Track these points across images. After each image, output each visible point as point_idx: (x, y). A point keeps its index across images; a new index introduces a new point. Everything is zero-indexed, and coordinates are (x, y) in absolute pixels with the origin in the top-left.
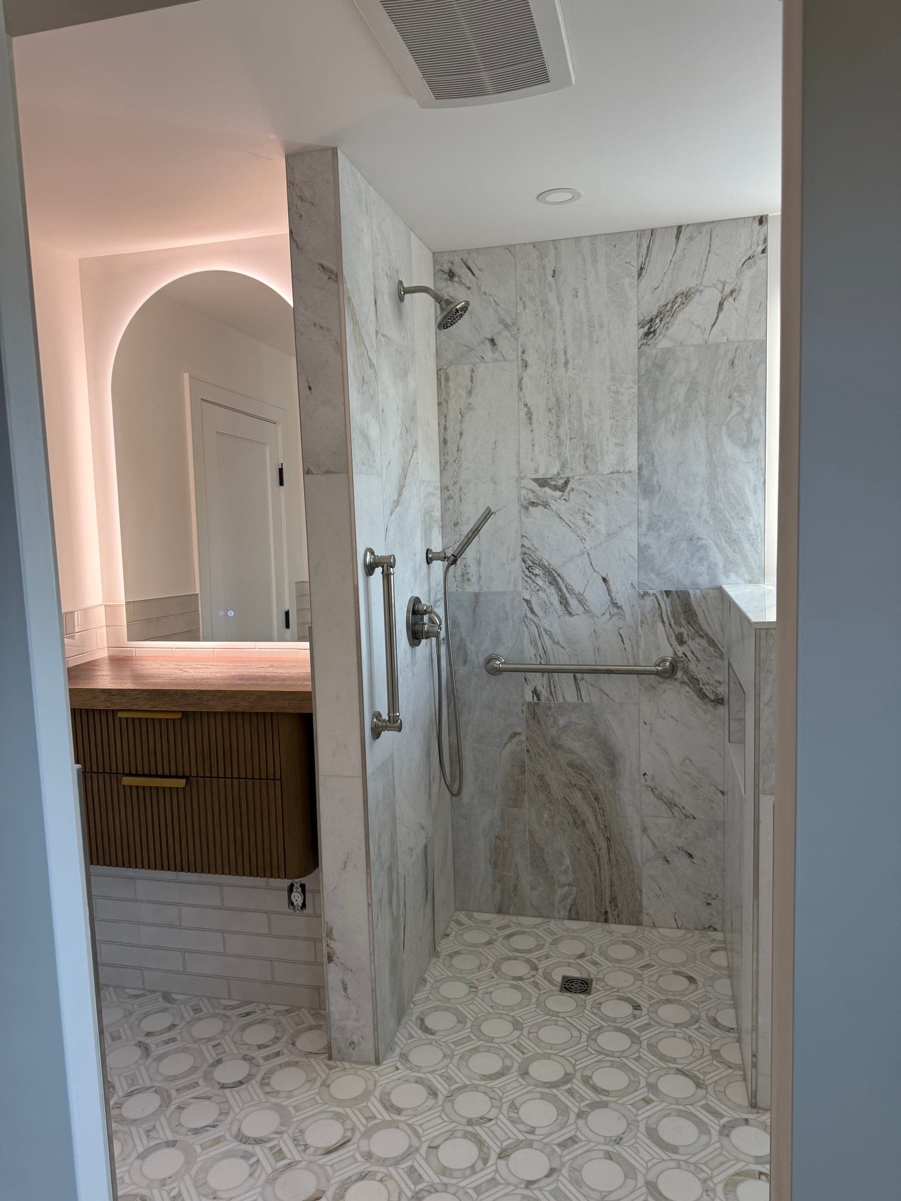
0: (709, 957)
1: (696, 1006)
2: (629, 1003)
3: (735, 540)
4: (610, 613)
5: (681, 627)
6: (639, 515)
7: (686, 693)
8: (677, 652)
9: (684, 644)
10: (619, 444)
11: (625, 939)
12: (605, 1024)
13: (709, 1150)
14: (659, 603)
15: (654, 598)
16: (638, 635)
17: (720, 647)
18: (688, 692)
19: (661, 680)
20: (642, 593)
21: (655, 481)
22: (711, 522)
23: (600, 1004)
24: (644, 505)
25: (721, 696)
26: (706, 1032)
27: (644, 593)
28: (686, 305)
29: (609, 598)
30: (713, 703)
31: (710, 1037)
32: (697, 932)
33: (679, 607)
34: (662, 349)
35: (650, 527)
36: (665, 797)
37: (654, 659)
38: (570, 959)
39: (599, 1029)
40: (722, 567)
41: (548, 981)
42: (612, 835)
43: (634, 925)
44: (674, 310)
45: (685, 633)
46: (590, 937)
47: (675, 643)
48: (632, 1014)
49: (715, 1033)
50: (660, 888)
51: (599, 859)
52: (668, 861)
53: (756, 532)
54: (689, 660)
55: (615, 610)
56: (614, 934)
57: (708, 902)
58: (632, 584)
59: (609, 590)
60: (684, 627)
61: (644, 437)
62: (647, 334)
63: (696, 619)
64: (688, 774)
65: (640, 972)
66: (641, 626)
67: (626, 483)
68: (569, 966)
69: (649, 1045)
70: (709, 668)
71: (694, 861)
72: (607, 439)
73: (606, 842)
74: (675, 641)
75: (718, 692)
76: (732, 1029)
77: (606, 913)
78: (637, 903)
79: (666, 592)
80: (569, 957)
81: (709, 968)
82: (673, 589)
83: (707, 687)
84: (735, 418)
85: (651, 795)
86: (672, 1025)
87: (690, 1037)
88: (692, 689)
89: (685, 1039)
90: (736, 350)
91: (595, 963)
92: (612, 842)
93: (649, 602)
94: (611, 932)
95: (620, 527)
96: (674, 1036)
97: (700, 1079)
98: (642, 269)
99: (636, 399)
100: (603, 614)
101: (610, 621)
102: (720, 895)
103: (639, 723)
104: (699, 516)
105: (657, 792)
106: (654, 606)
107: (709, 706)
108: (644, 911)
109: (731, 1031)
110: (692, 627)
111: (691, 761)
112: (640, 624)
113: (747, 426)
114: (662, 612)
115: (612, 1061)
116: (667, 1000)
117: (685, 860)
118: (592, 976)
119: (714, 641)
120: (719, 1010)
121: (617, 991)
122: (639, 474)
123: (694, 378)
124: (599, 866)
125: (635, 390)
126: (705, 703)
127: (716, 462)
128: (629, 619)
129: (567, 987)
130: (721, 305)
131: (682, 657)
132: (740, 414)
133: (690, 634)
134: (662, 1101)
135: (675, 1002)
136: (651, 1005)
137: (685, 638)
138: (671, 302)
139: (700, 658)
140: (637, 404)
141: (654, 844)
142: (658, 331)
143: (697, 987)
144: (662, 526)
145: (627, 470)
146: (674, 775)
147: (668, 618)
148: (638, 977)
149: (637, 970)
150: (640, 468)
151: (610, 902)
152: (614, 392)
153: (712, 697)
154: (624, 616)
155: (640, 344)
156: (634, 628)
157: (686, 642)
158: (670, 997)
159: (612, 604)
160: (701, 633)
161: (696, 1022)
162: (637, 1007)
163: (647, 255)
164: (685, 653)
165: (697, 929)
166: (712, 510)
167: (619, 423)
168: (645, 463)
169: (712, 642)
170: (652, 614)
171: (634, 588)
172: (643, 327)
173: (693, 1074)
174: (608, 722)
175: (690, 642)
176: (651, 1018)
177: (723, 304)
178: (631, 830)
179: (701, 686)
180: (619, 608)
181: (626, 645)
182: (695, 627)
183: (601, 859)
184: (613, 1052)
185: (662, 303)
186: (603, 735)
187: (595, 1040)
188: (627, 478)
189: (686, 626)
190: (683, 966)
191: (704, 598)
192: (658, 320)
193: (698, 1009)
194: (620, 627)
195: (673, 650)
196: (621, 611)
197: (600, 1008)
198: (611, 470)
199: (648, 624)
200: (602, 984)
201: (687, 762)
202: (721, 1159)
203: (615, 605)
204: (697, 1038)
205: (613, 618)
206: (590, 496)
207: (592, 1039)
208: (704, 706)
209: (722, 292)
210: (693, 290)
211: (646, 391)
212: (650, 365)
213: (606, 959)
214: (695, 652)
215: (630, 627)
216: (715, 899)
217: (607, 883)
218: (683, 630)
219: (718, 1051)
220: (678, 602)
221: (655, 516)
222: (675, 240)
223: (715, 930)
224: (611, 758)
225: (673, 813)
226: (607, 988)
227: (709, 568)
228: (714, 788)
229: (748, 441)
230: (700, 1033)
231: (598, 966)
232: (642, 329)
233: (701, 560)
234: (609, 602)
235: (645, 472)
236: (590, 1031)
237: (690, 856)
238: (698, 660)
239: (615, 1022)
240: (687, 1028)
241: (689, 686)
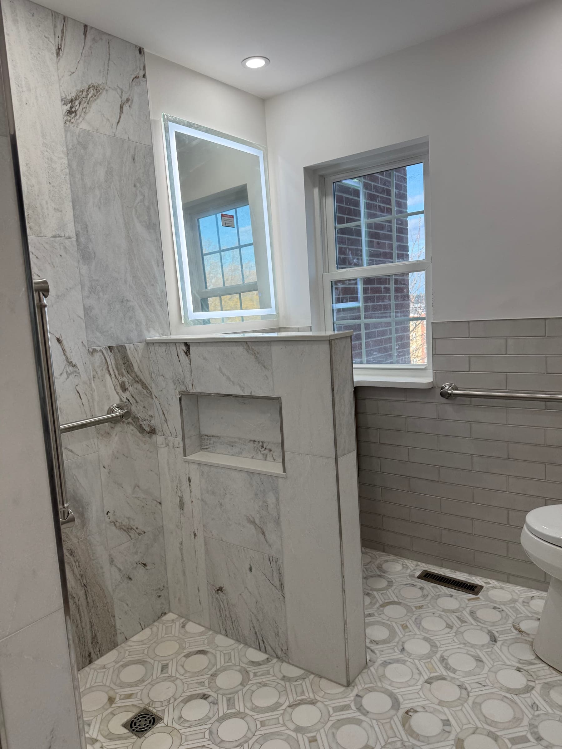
0: (187, 632)
1: (230, 664)
2: (196, 699)
3: (150, 302)
4: (67, 372)
5: (123, 377)
6: (82, 279)
7: (131, 431)
8: (122, 398)
9: (126, 391)
10: (58, 210)
11: (121, 663)
12: (209, 726)
13: (377, 729)
14: (105, 358)
15: (101, 354)
16: (93, 390)
17: (149, 388)
18: (132, 430)
19: (113, 425)
20: (92, 351)
21: (90, 248)
22: (134, 287)
23: (181, 717)
24: (84, 269)
25: (153, 428)
26: (261, 673)
27: (93, 350)
28: (97, 98)
29: (64, 358)
30: (149, 434)
31: (268, 673)
32: (156, 623)
33: (120, 359)
34: (84, 130)
35: (92, 290)
36: (124, 526)
37: (106, 409)
38: (107, 710)
39: (211, 733)
40: (144, 324)
41: (119, 740)
42: (88, 581)
43: (113, 649)
44: (88, 99)
45: (126, 380)
46: (95, 682)
47: (120, 391)
48: (210, 703)
49: (267, 669)
50: (128, 605)
51: (79, 609)
52: (130, 579)
53: (162, 296)
54: (131, 404)
55: (71, 369)
56: (106, 666)
57: (159, 595)
58: (82, 343)
59: (63, 350)
60: (125, 377)
61: (77, 207)
62: (70, 112)
63: (132, 369)
64: (138, 498)
65: (167, 675)
66: (94, 381)
67: (67, 247)
68: (115, 715)
69: (252, 710)
70: (144, 407)
71: (147, 568)
72: (47, 203)
73: (83, 589)
74: (120, 389)
75: (152, 425)
76: (268, 658)
77: (90, 655)
78: (113, 628)
79: (110, 347)
80: (104, 708)
81: (198, 638)
82: (114, 344)
83: (145, 422)
84: (139, 204)
85: (113, 528)
86: (240, 687)
87: (259, 683)
88: (135, 427)
89: (260, 687)
90: (135, 149)
91: (130, 696)
92: (88, 587)
93: (98, 357)
94: (104, 667)
95: (67, 289)
96: (253, 692)
97: (306, 699)
98: (59, 49)
99: (67, 170)
100: (61, 374)
101: (68, 380)
102: (166, 585)
103: (100, 469)
104: (126, 282)
105: (118, 524)
106: (102, 361)
107: (147, 438)
108: (118, 632)
109: (269, 660)
110: (130, 375)
111: (139, 487)
112: (92, 379)
113: (148, 212)
114: (108, 366)
115: (256, 741)
116: (211, 675)
117: (141, 569)
118: (142, 706)
119: (145, 384)
120: (245, 655)
121: (175, 700)
122: (77, 240)
123: (109, 164)
124: (80, 615)
125: (65, 161)
126: (144, 436)
127: (132, 238)
128: (84, 377)
129: (137, 730)
130: (121, 107)
131: (126, 402)
132: (143, 201)
133: (129, 381)
134: (318, 731)
135: (218, 673)
136: (209, 688)
137: (127, 385)
138: (85, 91)
139: (138, 400)
140: (68, 175)
141: (119, 570)
142: (78, 112)
143: (213, 653)
144: (100, 289)
145: (67, 235)
146: (128, 503)
147: (113, 370)
148: (170, 678)
149: (162, 676)
150: (77, 235)
151: (92, 643)
152: (48, 159)
153: (148, 429)
154: (79, 373)
155: (65, 119)
156: (88, 383)
157: (127, 388)
158: (210, 673)
159: (67, 363)
160: (137, 379)
161: (247, 672)
162: (205, 697)
163: (62, 37)
164: (128, 398)
165: (154, 621)
166: (134, 277)
167: (56, 190)
168: (81, 231)
169: (144, 386)
170: (101, 368)
171: (85, 346)
172: (65, 104)
173: (299, 700)
174: (75, 478)
175: (130, 388)
176: (224, 695)
177: (123, 107)
178: (102, 568)
179: (141, 423)
180: (74, 366)
181: (83, 400)
182: (133, 375)
183: (81, 608)
184: (245, 736)
185: (79, 88)
186: (72, 491)
187: (222, 741)
188: (67, 242)
189: (126, 375)
190: (184, 649)
191: (136, 350)
192: (77, 103)
193: (235, 665)
194: (76, 384)
195: (119, 396)
196: (76, 369)
197: (185, 720)
198: (54, 233)
199: (99, 378)
200: (158, 705)
201: (137, 489)
202: (387, 726)
203: (70, 363)
204: (264, 680)
205: (70, 377)
206: (37, 258)
207: (220, 743)
208: (144, 439)
209: (121, 98)
210: (101, 87)
211: (74, 166)
212: (75, 142)
213: (131, 686)
214: (134, 396)
215: (85, 383)
216: (163, 590)
217: (88, 627)
218: (125, 379)
219: (284, 677)
220: (119, 355)
221: (94, 280)
222: (83, 36)
223: (165, 614)
224: (81, 509)
225: (130, 536)
226: (165, 703)
227: (137, 325)
228: (155, 502)
229: (149, 223)
230: (260, 676)
231: (134, 696)
232: (65, 106)
233: (131, 318)
234: (65, 362)
235: (82, 240)
236: (210, 740)
237: (145, 565)
238: (137, 402)
239: (210, 718)
240: (249, 680)
241: (133, 425)
